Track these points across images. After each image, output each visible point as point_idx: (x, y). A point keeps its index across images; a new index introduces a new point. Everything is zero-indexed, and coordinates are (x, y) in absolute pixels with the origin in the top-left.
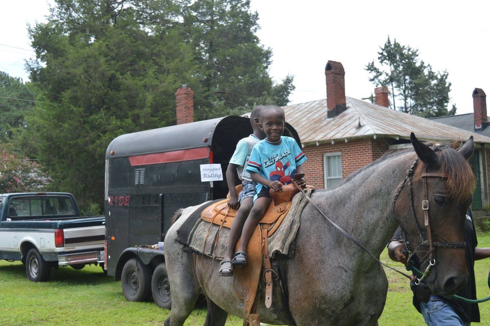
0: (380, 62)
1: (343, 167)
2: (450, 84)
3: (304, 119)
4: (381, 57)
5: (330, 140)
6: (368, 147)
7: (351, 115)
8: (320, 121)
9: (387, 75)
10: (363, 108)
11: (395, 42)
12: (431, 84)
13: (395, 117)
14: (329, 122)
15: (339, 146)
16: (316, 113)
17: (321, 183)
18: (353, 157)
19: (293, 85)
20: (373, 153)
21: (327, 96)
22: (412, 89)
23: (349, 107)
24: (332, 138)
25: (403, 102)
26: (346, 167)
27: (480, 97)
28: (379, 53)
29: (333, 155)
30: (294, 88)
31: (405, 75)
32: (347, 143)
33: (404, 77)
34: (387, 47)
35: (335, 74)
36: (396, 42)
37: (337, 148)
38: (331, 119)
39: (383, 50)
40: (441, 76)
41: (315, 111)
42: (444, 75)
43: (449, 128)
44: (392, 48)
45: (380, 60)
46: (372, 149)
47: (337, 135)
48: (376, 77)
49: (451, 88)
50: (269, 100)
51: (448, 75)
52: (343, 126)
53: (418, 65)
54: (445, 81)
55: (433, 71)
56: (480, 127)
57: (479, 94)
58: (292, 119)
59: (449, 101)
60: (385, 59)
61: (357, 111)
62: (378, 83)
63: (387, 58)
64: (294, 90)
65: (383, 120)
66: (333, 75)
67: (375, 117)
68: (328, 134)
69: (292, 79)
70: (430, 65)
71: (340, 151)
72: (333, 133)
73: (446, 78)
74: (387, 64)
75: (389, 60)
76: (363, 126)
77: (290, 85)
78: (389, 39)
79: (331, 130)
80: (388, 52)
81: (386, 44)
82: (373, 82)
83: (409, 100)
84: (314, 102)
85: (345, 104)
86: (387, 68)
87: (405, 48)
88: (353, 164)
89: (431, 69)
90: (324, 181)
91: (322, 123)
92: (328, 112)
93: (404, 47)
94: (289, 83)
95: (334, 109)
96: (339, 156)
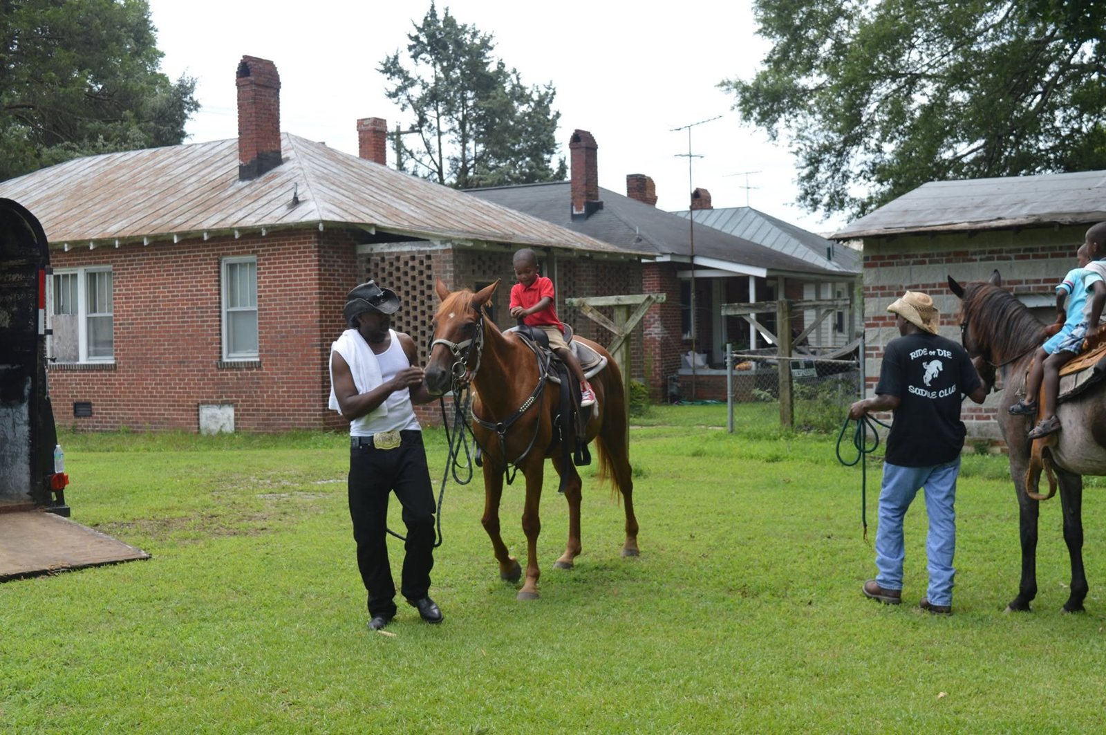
0: (412, 57)
1: (259, 287)
2: (558, 115)
3: (193, 179)
4: (414, 46)
5: (232, 229)
6: (309, 247)
7: (289, 178)
8: (223, 185)
9: (425, 86)
10: (318, 162)
11: (446, 14)
12: (515, 111)
13: (386, 185)
14: (240, 190)
15: (253, 242)
16: (219, 167)
17: (215, 321)
18: (280, 268)
19: (195, 99)
20: (319, 261)
21: (240, 133)
22: (478, 120)
23: (287, 159)
24: (235, 226)
25: (459, 147)
26: (265, 287)
27: (584, 150)
28: (411, 38)
29: (242, 261)
30: (196, 106)
31: (463, 89)
32: (240, 239)
33: (463, 94)
34: (429, 25)
35: (258, 85)
36: (449, 15)
37: (248, 248)
38: (247, 183)
39: (420, 30)
40: (540, 96)
41: (220, 164)
42: (547, 94)
43: (501, 213)
44: (439, 28)
45: (412, 53)
46: (319, 251)
47: (247, 219)
48: (402, 89)
49: (559, 122)
50: (134, 131)
51: (554, 93)
52: (264, 200)
53: (492, 68)
54: (547, 106)
55: (522, 83)
56: (583, 211)
57: (583, 143)
58: (168, 178)
59: (556, 151)
60: (423, 50)
61: (302, 169)
62: (406, 102)
63: (429, 48)
64: (196, 110)
65: (353, 191)
66: (254, 87)
67: (337, 183)
68: (229, 216)
69: (192, 87)
70: (518, 72)
71: (254, 252)
72: (240, 215)
73: (551, 101)
74: (428, 62)
75: (431, 53)
76: (303, 201)
77: (187, 99)
78: (433, 7)
79: (239, 207)
80: (431, 36)
81: (426, 18)
82: (395, 100)
83: (471, 144)
84: (223, 142)
85: (279, 152)
86: (426, 71)
87: (467, 29)
88: (280, 281)
89: (518, 79)
90: (220, 316)
91: (226, 190)
92: (241, 167)
93: (465, 26)
94: (186, 94)
95: (252, 162)
96: (252, 264)
